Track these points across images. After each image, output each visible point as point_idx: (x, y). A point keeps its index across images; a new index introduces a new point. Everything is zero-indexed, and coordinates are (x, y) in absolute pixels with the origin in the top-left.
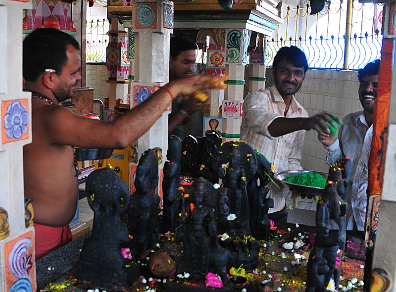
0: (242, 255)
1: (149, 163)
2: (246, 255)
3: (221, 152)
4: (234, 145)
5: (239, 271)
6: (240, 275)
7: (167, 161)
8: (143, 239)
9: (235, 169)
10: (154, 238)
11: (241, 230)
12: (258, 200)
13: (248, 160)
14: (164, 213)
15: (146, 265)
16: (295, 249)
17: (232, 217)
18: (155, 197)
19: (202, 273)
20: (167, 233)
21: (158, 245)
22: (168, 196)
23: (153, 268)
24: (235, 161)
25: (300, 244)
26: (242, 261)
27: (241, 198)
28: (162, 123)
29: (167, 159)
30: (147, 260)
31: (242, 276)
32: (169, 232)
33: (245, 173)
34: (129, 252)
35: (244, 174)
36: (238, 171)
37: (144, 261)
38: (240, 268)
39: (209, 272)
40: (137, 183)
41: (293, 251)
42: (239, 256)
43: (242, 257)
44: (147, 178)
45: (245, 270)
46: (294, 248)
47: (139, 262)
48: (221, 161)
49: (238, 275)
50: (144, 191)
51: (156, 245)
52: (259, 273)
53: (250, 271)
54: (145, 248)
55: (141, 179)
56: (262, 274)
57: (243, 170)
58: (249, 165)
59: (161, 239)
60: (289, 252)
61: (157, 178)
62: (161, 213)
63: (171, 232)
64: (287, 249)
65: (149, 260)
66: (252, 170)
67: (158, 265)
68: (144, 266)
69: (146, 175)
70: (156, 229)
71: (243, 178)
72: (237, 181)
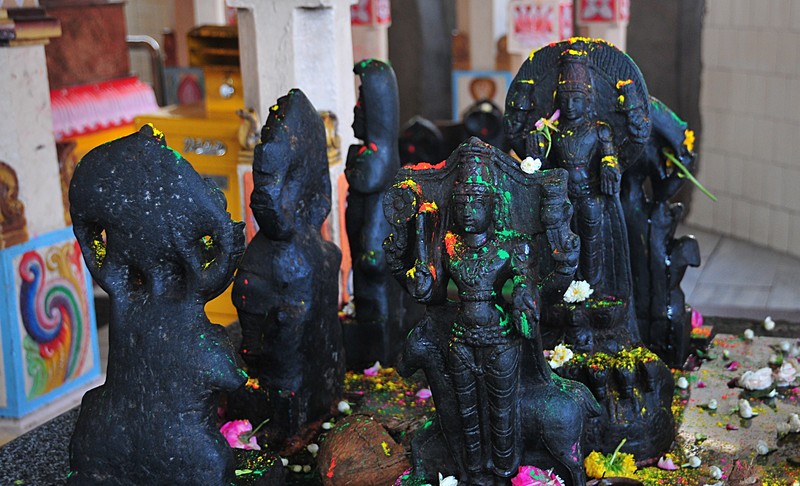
0: (622, 409)
1: (296, 134)
2: (634, 409)
3: (531, 82)
4: (572, 52)
5: (615, 462)
6: (620, 475)
7: (356, 141)
8: (292, 384)
9: (580, 130)
10: (330, 382)
11: (610, 332)
12: (649, 245)
13: (622, 98)
14: (357, 309)
15: (307, 468)
16: (779, 390)
17: (579, 291)
18: (324, 250)
19: (500, 472)
20: (372, 369)
21: (344, 406)
22: (365, 251)
23: (330, 475)
24: (580, 105)
25: (793, 371)
26: (623, 429)
27: (606, 229)
28: (330, 32)
29: (356, 136)
30: (310, 454)
31: (627, 476)
32: (378, 365)
33: (614, 144)
34: (248, 433)
35: (609, 147)
36: (590, 140)
37: (302, 457)
38: (617, 453)
39: (523, 463)
40: (259, 202)
41: (773, 393)
42: (610, 416)
43: (620, 417)
44: (292, 184)
45: (636, 459)
46: (774, 386)
47: (285, 462)
48: (530, 111)
49: (612, 474)
50: (285, 229)
51: (337, 407)
52: (679, 464)
53: (650, 461)
54: (303, 417)
55: (273, 189)
56: (690, 467)
57: (606, 135)
58: (625, 114)
59: (352, 389)
60: (761, 399)
61: (326, 188)
62: (349, 310)
63: (384, 365)
64: (755, 390)
65: (318, 452)
66: (635, 132)
67: (349, 462)
68: (302, 472)
69: (289, 177)
70: (335, 354)
71: (608, 158)
72: (588, 172)
